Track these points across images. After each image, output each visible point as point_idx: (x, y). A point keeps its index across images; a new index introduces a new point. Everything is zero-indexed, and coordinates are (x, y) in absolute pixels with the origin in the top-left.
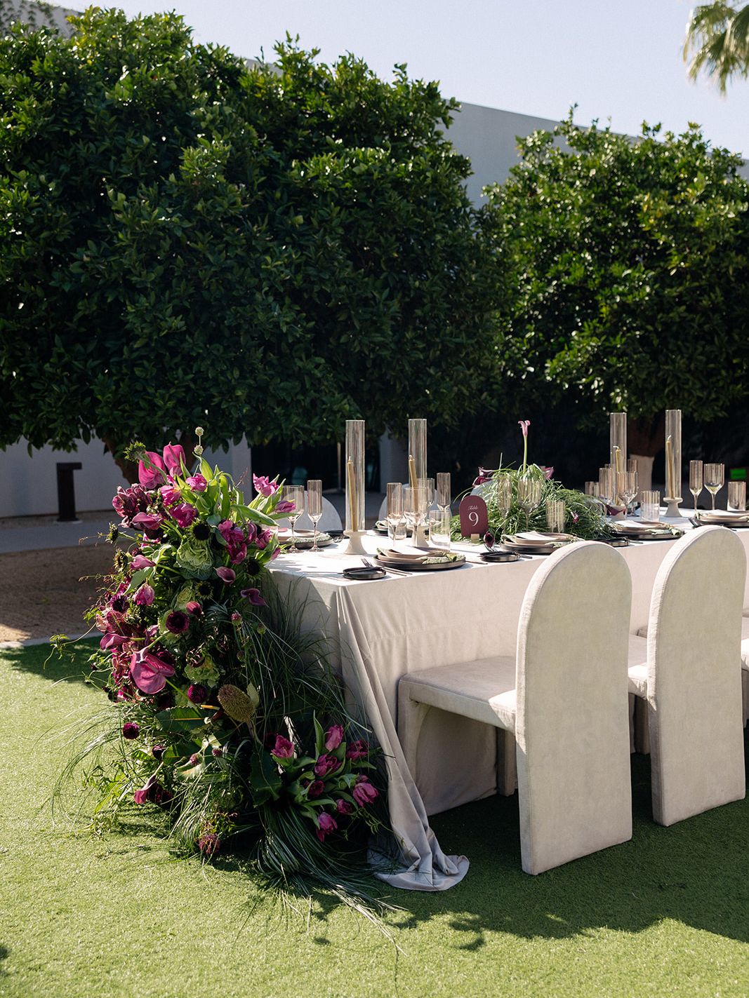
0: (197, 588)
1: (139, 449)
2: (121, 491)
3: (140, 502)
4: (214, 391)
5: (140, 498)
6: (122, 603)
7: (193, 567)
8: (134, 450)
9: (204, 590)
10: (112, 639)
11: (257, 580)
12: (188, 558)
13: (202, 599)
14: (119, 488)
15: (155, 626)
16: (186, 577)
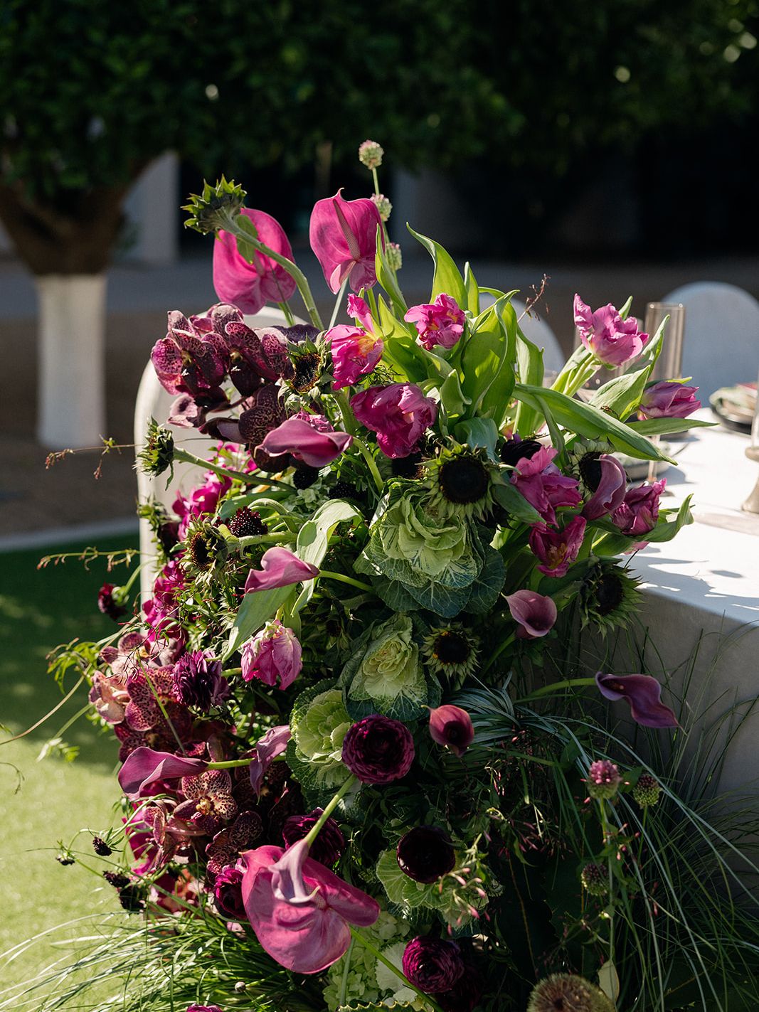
0: (429, 641)
1: (229, 198)
2: (181, 324)
3: (238, 362)
4: (236, 46)
5: (240, 350)
6: (211, 686)
7: (415, 576)
8: (216, 203)
9: (451, 650)
10: (160, 767)
11: (619, 628)
12: (407, 550)
13: (441, 675)
14: (175, 316)
15: (281, 730)
16: (392, 601)
